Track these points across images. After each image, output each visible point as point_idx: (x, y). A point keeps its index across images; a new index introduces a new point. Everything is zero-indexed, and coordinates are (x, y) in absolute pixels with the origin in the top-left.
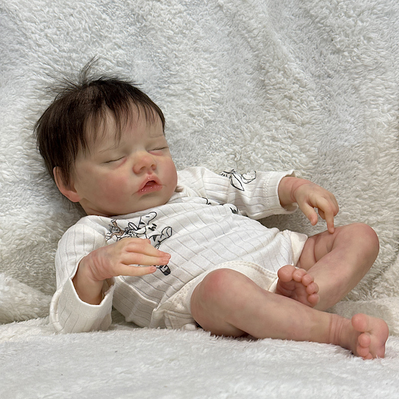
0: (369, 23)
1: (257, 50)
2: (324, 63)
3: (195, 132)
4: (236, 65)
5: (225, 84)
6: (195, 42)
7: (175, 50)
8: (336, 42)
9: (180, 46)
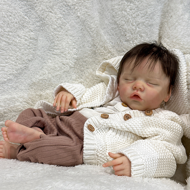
0: (141, 29)
1: (94, 37)
2: (122, 45)
3: (65, 71)
4: (84, 43)
5: (79, 51)
6: (66, 31)
7: (57, 34)
8: (127, 36)
9: (59, 33)
